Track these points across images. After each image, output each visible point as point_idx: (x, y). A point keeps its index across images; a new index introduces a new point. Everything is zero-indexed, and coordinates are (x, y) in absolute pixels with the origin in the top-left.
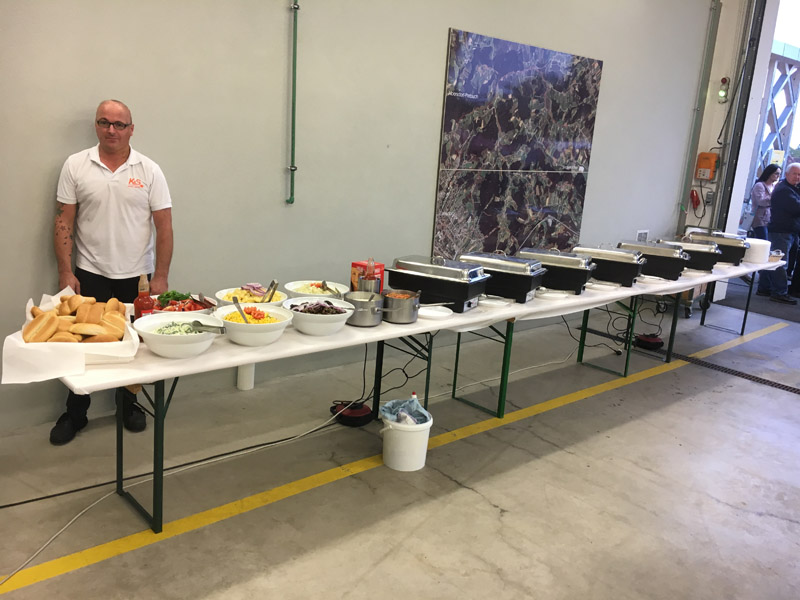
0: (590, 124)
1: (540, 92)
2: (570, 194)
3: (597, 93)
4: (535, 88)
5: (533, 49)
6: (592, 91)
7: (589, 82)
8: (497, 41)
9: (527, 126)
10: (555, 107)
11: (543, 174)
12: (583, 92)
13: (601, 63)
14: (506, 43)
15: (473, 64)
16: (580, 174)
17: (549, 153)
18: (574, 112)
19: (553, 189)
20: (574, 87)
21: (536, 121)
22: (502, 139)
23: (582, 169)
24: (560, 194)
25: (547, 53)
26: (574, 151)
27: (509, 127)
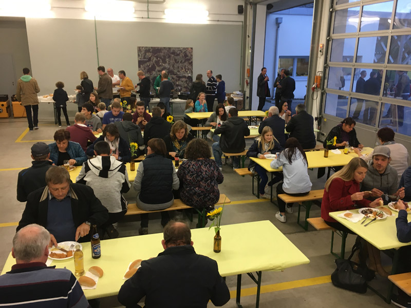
0: (191, 64)
1: (169, 57)
2: (186, 81)
3: (192, 56)
4: (167, 56)
5: (164, 48)
6: (189, 55)
7: (188, 53)
8: (152, 48)
9: (167, 65)
10: (175, 60)
11: (174, 76)
12: (186, 55)
13: (192, 48)
14: (155, 48)
15: (145, 53)
16: (189, 76)
17: (175, 71)
18: (183, 61)
19: (179, 80)
20: (182, 55)
21: (169, 64)
22: (158, 68)
23: (190, 75)
24: (182, 81)
25: (170, 48)
26: (185, 70)
27: (159, 66)
